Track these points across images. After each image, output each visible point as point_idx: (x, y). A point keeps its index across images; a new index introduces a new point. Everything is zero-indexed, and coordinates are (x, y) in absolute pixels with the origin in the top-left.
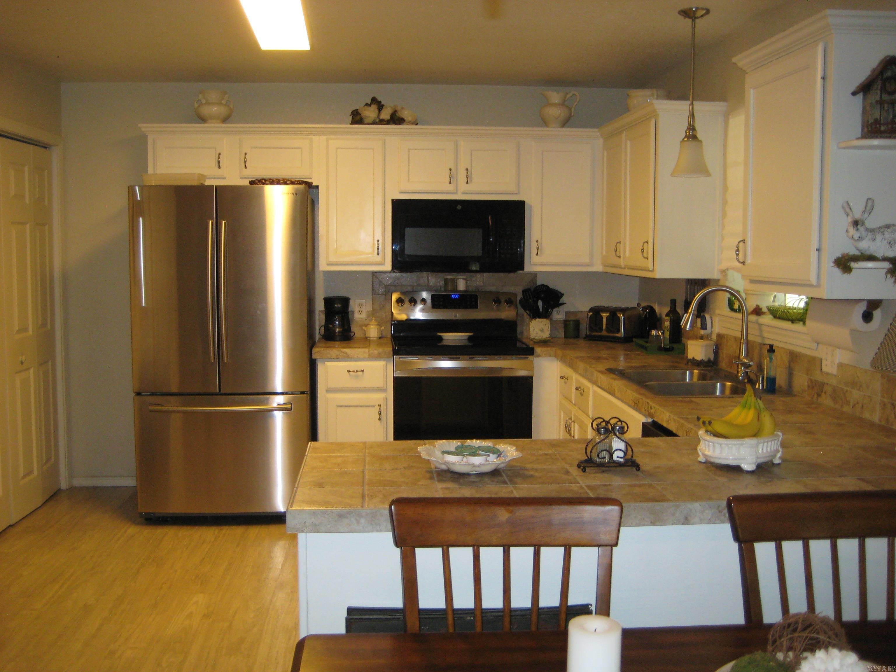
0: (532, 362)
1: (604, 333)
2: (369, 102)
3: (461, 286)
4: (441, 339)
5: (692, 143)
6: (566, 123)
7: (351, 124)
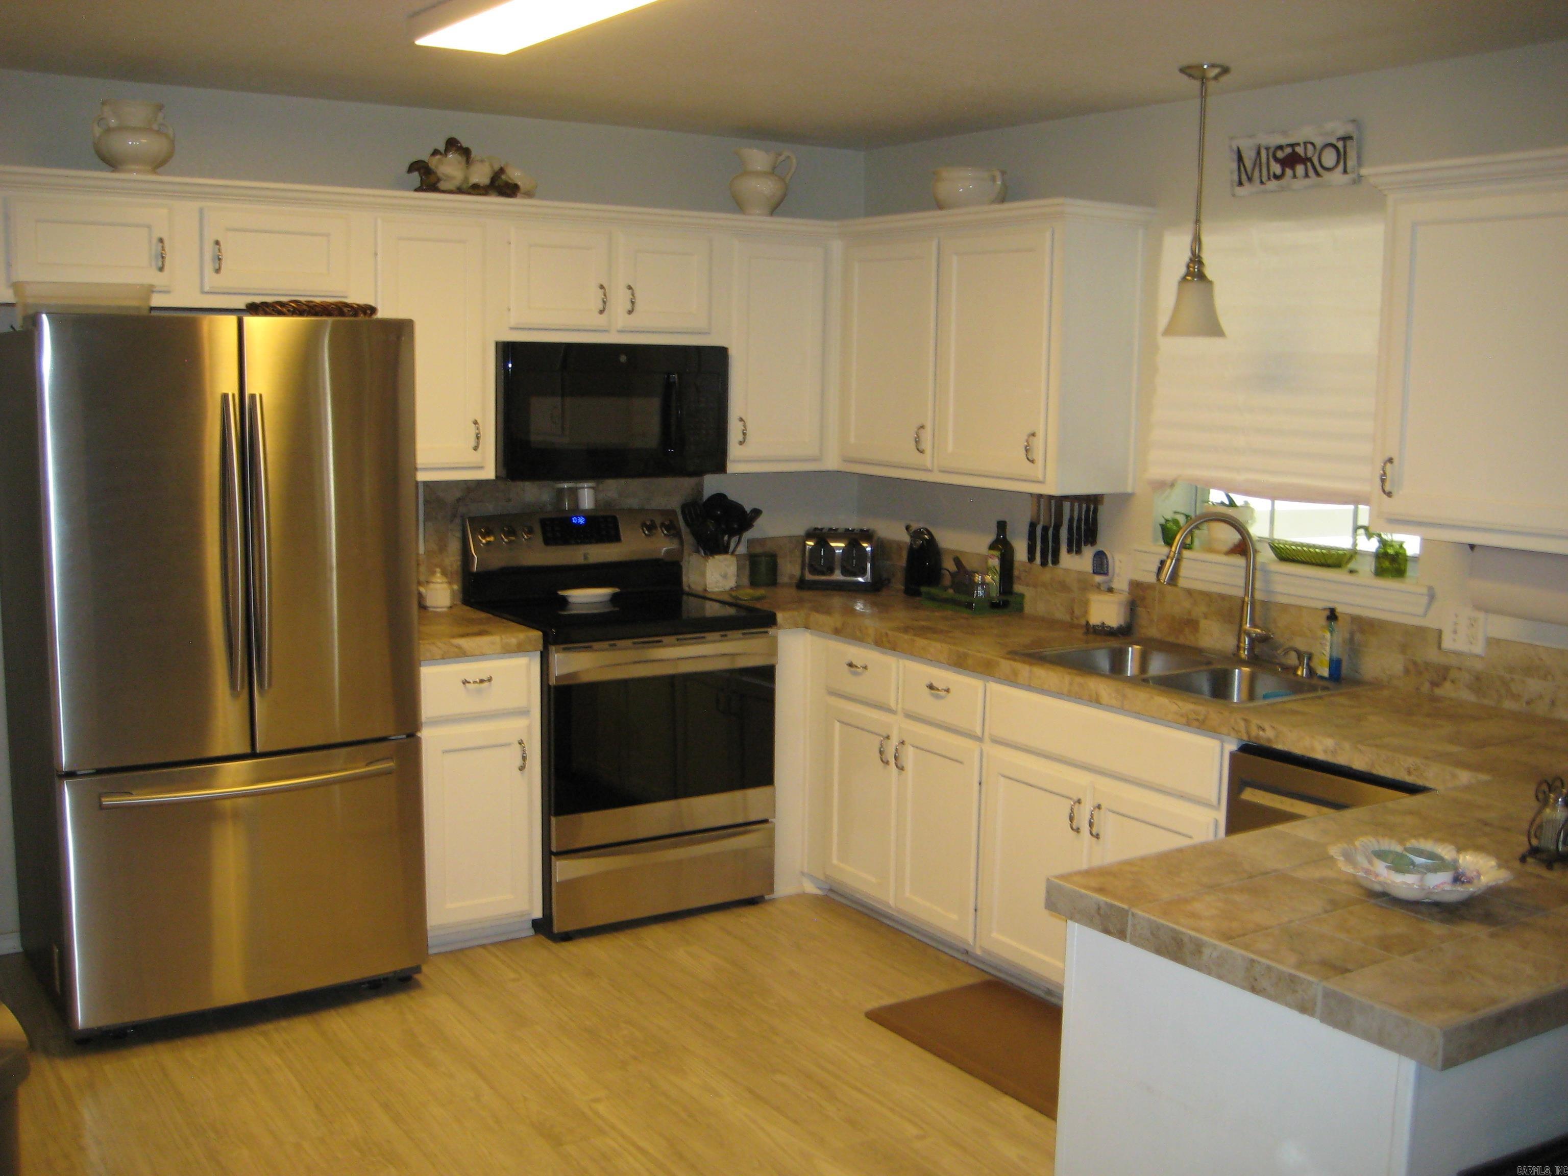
0: (775, 640)
1: (838, 576)
2: (442, 147)
3: (587, 498)
4: (564, 601)
5: (1195, 286)
6: (776, 208)
7: (416, 190)
